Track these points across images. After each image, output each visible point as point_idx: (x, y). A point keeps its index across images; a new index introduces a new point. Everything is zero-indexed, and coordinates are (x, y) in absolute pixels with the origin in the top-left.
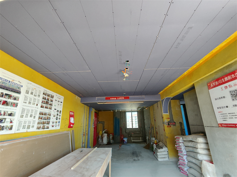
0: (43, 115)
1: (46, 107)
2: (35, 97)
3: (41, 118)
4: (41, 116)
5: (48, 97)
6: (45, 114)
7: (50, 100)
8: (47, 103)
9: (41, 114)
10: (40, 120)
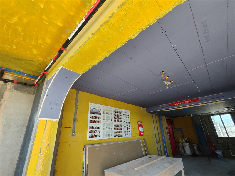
0: (116, 126)
1: (117, 121)
2: (109, 115)
3: (116, 129)
4: (115, 127)
5: (118, 113)
6: (118, 126)
7: (119, 115)
8: (118, 118)
9: (115, 126)
10: (115, 130)
